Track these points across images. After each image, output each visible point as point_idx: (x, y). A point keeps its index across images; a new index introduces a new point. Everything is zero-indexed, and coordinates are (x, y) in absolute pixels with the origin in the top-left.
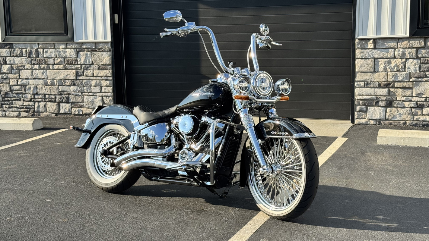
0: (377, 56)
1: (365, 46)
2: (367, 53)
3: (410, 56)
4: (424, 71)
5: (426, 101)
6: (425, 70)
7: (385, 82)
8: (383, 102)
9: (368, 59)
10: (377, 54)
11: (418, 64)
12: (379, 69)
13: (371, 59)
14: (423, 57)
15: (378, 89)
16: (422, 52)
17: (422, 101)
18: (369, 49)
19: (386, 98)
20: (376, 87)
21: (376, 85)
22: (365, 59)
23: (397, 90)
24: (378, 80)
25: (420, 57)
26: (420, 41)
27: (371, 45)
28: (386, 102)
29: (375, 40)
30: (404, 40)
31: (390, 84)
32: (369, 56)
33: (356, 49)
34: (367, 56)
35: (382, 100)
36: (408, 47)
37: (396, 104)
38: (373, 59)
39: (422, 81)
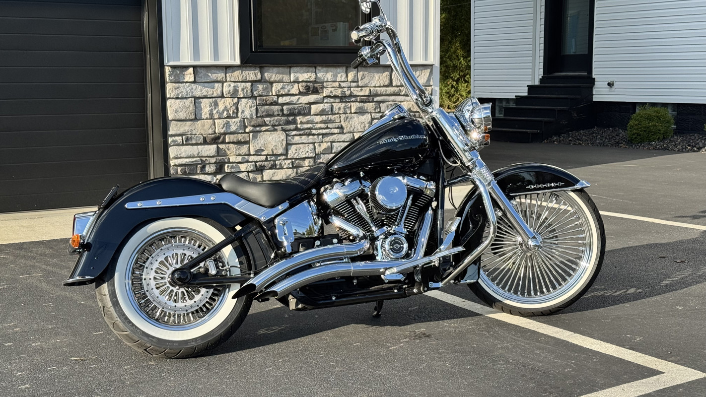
0: (198, 94)
1: (179, 78)
2: (184, 89)
3: (243, 93)
4: (262, 117)
5: (267, 160)
6: (264, 114)
7: (212, 134)
8: (212, 167)
9: (186, 98)
10: (199, 90)
11: (254, 106)
12: (201, 114)
13: (190, 99)
14: (260, 96)
15: (203, 146)
16: (258, 87)
17: (262, 161)
18: (187, 82)
19: (216, 160)
20: (200, 144)
21: (200, 140)
22: (181, 98)
23: (229, 146)
24: (203, 132)
25: (256, 95)
26: (256, 72)
27: (189, 76)
28: (216, 166)
29: (194, 67)
30: (234, 69)
31: (219, 138)
32: (187, 95)
33: (167, 83)
34: (184, 94)
35: (209, 163)
36: (241, 80)
37: (230, 167)
38: (193, 99)
39: (260, 131)
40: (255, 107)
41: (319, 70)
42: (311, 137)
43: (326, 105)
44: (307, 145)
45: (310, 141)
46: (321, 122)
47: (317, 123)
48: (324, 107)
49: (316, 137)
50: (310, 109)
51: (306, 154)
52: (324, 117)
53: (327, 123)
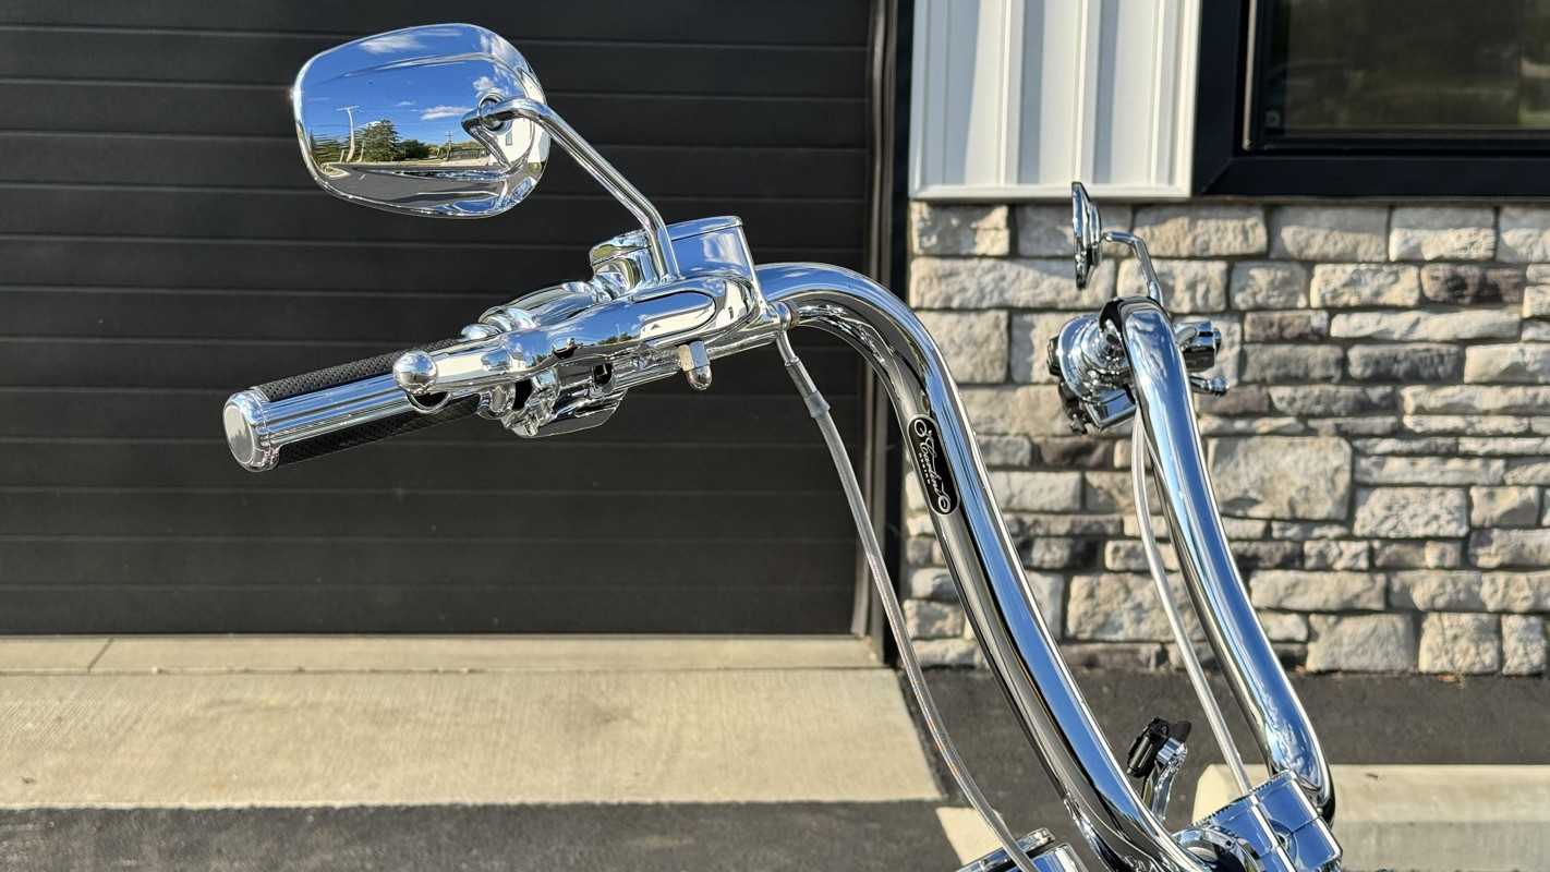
0: (1022, 296)
1: (960, 243)
2: (971, 279)
3: (1193, 299)
4: (1263, 383)
5: (1267, 535)
6: (1269, 374)
7: (1064, 436)
8: (1054, 548)
9: (978, 311)
10: (1026, 284)
11: (1232, 344)
12: (1029, 367)
13: (992, 314)
14: (1258, 309)
15: (1028, 476)
16: (1252, 278)
17: (1249, 540)
18: (984, 256)
19: (1073, 524)
20: (1020, 468)
21: (1021, 454)
22: (962, 310)
23: (1124, 482)
24: (1030, 427)
25: (1243, 306)
26: (1250, 222)
27: (992, 234)
28: (1072, 547)
29: (1015, 207)
30: (1165, 212)
31: (1088, 450)
32: (982, 298)
33: (915, 256)
34: (971, 296)
35: (1048, 535)
36: (1184, 252)
37: (1122, 553)
38: (1003, 315)
39: (1247, 435)
40: (1237, 349)
41: (1510, 218)
42: (1455, 463)
43: (1531, 348)
44: (1435, 491)
45: (1450, 479)
46: (1505, 411)
47: (1486, 413)
48: (1519, 359)
49: (1476, 464)
50: (1461, 361)
51: (1427, 524)
52: (1518, 394)
53: (1530, 415)
